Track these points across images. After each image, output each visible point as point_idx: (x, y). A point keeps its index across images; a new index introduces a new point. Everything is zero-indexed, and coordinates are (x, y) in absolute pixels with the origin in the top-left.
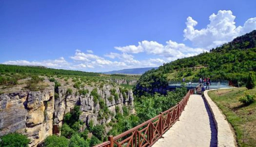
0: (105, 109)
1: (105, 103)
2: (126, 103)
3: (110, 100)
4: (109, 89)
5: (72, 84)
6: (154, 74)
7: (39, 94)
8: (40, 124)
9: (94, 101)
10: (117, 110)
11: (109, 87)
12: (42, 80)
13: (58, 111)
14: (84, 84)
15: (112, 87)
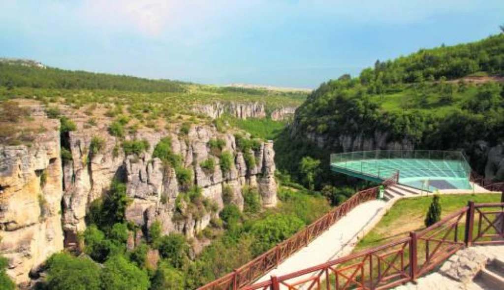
0: (193, 193)
1: (193, 178)
2: (254, 179)
3: (208, 168)
4: (206, 140)
5: (106, 125)
6: (344, 94)
7: (22, 152)
8: (33, 224)
9: (165, 171)
10: (226, 195)
11: (206, 134)
12: (26, 113)
13: (73, 195)
14: (136, 126)
15: (216, 133)
